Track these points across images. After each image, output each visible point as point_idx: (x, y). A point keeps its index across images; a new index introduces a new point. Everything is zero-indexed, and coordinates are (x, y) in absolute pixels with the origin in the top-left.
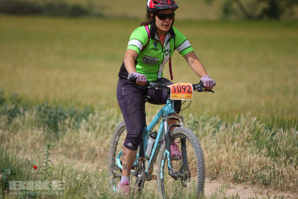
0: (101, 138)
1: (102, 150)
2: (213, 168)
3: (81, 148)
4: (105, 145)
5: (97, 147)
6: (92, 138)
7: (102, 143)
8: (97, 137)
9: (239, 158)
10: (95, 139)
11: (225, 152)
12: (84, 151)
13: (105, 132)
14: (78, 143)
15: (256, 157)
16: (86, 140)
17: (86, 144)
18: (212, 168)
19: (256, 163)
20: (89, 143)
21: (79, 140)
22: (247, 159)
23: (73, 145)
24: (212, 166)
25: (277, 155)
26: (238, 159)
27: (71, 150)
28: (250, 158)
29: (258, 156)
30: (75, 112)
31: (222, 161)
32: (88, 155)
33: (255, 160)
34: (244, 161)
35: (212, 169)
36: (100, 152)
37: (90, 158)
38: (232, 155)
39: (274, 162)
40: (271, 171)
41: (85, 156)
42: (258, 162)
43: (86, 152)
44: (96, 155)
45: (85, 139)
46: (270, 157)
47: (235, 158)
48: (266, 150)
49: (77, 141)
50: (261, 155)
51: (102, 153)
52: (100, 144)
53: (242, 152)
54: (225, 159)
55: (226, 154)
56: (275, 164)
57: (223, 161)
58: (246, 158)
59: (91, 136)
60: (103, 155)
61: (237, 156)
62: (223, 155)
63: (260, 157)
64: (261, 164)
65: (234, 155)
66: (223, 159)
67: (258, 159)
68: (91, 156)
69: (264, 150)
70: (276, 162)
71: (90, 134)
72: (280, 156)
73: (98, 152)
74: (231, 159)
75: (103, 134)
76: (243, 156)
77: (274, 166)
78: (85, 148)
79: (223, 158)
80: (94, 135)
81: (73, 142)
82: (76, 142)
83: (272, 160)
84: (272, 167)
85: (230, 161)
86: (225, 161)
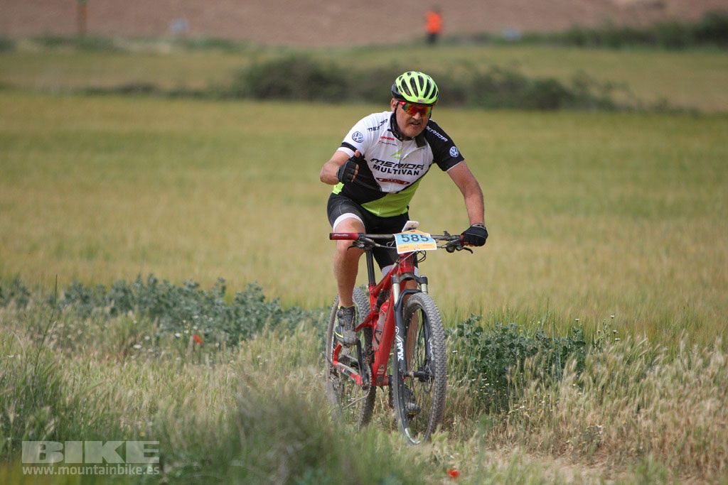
0: (609, 405)
1: (614, 435)
3: (562, 428)
4: (620, 422)
5: (600, 427)
6: (590, 404)
7: (613, 416)
8: (600, 402)
13: (622, 389)
14: (556, 416)
16: (575, 410)
17: (573, 418)
20: (581, 415)
21: (557, 409)
23: (541, 420)
27: (539, 432)
32: (578, 445)
36: (609, 437)
37: (583, 454)
43: (576, 438)
44: (599, 446)
45: (571, 407)
51: (613, 441)
52: (609, 417)
59: (587, 399)
60: (616, 446)
68: (586, 449)
73: (603, 440)
75: (617, 395)
78: (570, 429)
80: (594, 398)
81: (542, 413)
82: (549, 414)
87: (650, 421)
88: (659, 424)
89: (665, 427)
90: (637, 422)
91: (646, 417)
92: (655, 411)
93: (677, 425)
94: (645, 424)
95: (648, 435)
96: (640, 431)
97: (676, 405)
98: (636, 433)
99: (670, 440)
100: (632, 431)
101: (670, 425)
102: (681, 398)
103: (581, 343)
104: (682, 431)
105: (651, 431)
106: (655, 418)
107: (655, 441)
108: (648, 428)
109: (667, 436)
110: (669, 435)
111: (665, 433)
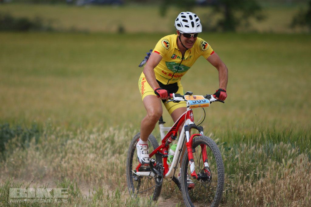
0: (49, 158)
1: (52, 170)
2: (168, 186)
3: (29, 168)
4: (54, 164)
5: (46, 167)
6: (41, 157)
7: (51, 162)
8: (45, 156)
10: (43, 158)
12: (32, 171)
13: (55, 151)
14: (26, 163)
16: (35, 160)
17: (34, 164)
18: (166, 186)
20: (37, 162)
21: (27, 160)
23: (20, 165)
24: (166, 184)
27: (19, 170)
30: (22, 130)
32: (36, 175)
35: (166, 188)
36: (49, 171)
37: (39, 179)
40: (227, 188)
41: (33, 176)
43: (35, 172)
44: (45, 175)
45: (33, 158)
46: (226, 174)
49: (25, 160)
51: (51, 173)
52: (49, 163)
56: (232, 181)
59: (40, 155)
60: (52, 175)
68: (39, 177)
70: (232, 179)
71: (38, 153)
72: (236, 172)
73: (47, 172)
75: (52, 153)
77: (230, 183)
78: (33, 168)
80: (42, 155)
81: (20, 162)
82: (23, 162)
83: (229, 176)
84: (229, 184)
87: (66, 164)
88: (70, 165)
89: (73, 166)
90: (61, 164)
91: (65, 162)
92: (68, 159)
93: (78, 165)
94: (64, 165)
95: (66, 170)
96: (62, 168)
97: (78, 157)
98: (61, 169)
99: (75, 171)
100: (59, 169)
101: (75, 165)
102: (79, 153)
103: (37, 131)
104: (80, 167)
105: (67, 168)
106: (69, 163)
107: (69, 172)
108: (66, 167)
109: (74, 170)
110: (75, 169)
111: (73, 169)
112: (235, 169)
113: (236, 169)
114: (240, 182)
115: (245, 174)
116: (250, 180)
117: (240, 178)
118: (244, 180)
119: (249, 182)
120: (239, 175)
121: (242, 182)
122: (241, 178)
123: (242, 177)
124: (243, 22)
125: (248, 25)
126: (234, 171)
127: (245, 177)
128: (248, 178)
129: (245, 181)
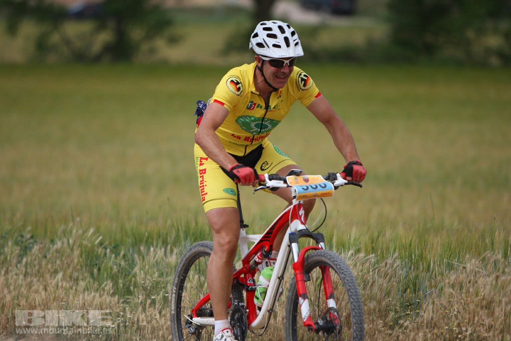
9: (64, 300)
11: (40, 290)
15: (94, 297)
19: (93, 307)
22: (78, 300)
25: (130, 293)
26: (62, 301)
28: (83, 298)
29: (97, 295)
31: (35, 306)
33: (92, 302)
34: (74, 305)
38: (54, 295)
39: (125, 305)
40: (119, 320)
42: (96, 305)
46: (117, 296)
47: (57, 300)
48: (111, 284)
50: (102, 292)
53: (69, 290)
54: (41, 303)
55: (43, 293)
56: (127, 308)
57: (37, 305)
58: (76, 299)
61: (61, 296)
62: (36, 295)
63: (101, 296)
64: (102, 309)
65: (57, 295)
66: (37, 303)
67: (98, 300)
69: (109, 285)
70: (127, 305)
72: (134, 293)
74: (52, 301)
76: (71, 296)
77: (124, 310)
79: (37, 300)
83: (122, 300)
84: (122, 313)
85: (50, 306)
86: (39, 305)
112: (132, 288)
113: (134, 288)
114: (140, 309)
115: (148, 296)
116: (157, 306)
117: (139, 302)
118: (147, 306)
119: (155, 308)
120: (139, 298)
121: (144, 310)
122: (141, 303)
123: (143, 301)
124: (145, 47)
125: (152, 51)
126: (131, 292)
127: (149, 301)
128: (153, 302)
129: (149, 308)
